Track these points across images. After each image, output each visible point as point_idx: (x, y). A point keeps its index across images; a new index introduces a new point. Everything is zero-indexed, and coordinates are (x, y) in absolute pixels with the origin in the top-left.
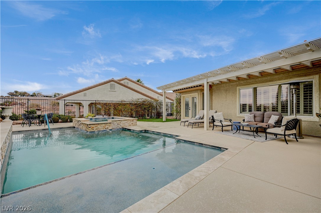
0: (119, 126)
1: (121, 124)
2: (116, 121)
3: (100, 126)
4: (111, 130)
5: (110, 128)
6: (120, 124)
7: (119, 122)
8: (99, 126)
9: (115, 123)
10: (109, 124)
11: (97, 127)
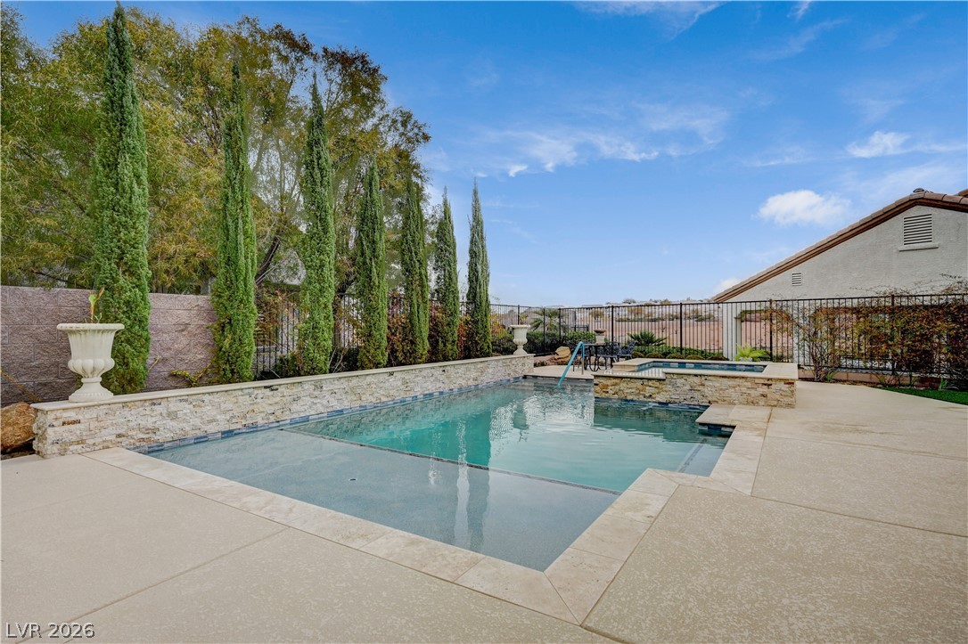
0: (696, 395)
1: (707, 391)
2: (685, 377)
3: (625, 385)
4: (666, 404)
5: (661, 398)
6: (701, 388)
7: (697, 380)
8: (623, 385)
9: (680, 381)
10: (657, 384)
11: (617, 387)
